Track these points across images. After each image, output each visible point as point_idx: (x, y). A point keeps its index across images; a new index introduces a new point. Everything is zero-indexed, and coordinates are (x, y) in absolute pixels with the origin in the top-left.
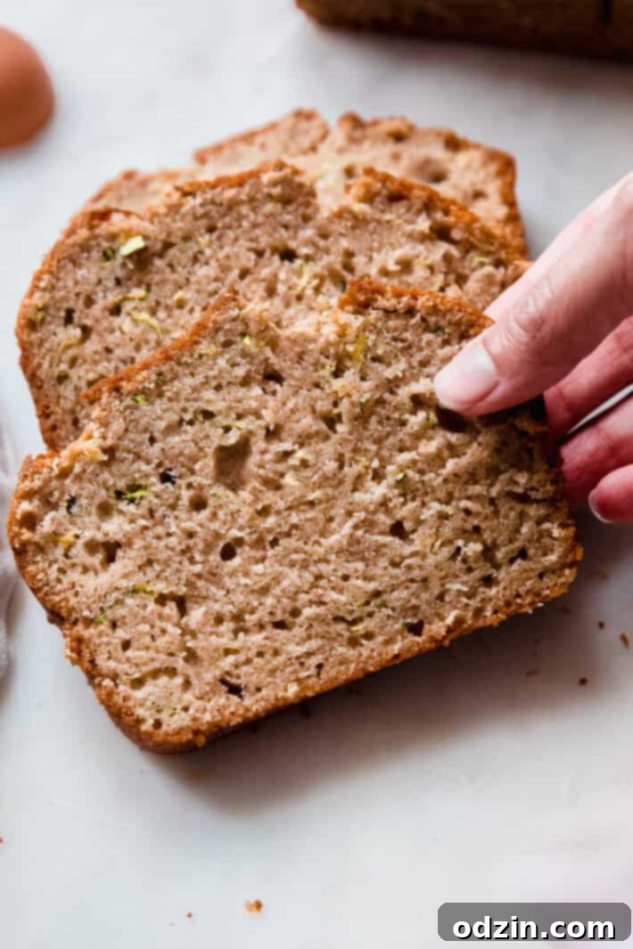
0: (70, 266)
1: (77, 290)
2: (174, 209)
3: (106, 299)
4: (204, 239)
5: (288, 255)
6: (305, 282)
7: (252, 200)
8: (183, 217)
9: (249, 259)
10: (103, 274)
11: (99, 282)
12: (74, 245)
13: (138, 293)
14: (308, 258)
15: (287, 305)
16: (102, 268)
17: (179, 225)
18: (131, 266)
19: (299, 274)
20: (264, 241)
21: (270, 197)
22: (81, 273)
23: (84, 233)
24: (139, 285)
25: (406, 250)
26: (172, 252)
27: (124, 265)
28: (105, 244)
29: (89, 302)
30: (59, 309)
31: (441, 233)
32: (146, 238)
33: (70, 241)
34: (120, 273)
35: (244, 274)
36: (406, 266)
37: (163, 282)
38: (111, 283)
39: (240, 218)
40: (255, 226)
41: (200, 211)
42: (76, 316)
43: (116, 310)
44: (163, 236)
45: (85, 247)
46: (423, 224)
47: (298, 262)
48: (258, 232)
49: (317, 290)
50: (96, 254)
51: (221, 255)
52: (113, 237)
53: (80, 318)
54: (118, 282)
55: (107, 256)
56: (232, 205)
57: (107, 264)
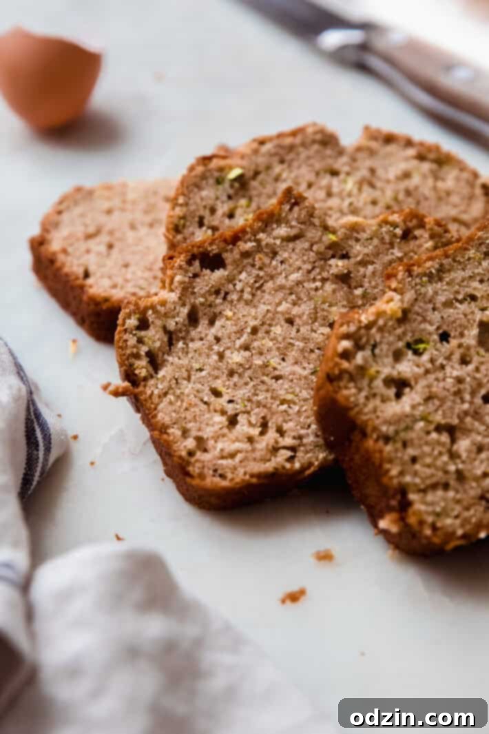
0: (196, 190)
1: (204, 203)
2: (256, 152)
3: (223, 209)
4: (277, 169)
5: (334, 173)
6: (350, 185)
7: (303, 145)
8: (264, 155)
9: (311, 177)
10: (219, 193)
11: (217, 198)
12: (196, 176)
13: (243, 202)
14: (348, 174)
15: (343, 199)
16: (217, 190)
17: (261, 160)
18: (237, 185)
19: (345, 181)
20: (318, 166)
21: (314, 142)
22: (204, 193)
23: (200, 169)
24: (244, 196)
25: (403, 166)
26: (261, 177)
27: (232, 186)
28: (216, 174)
29: (213, 211)
30: (193, 217)
31: (421, 157)
32: (242, 167)
33: (193, 173)
34: (231, 192)
35: (310, 186)
36: (407, 175)
37: (259, 195)
38: (224, 198)
39: (298, 154)
40: (309, 158)
41: (273, 151)
42: (206, 222)
43: (231, 215)
44: (253, 167)
45: (203, 177)
46: (411, 152)
47: (342, 176)
48: (312, 161)
49: (360, 190)
50: (211, 181)
51: (293, 175)
52: (221, 169)
53: (209, 222)
54: (230, 197)
55: (219, 181)
56: (291, 148)
57: (220, 187)
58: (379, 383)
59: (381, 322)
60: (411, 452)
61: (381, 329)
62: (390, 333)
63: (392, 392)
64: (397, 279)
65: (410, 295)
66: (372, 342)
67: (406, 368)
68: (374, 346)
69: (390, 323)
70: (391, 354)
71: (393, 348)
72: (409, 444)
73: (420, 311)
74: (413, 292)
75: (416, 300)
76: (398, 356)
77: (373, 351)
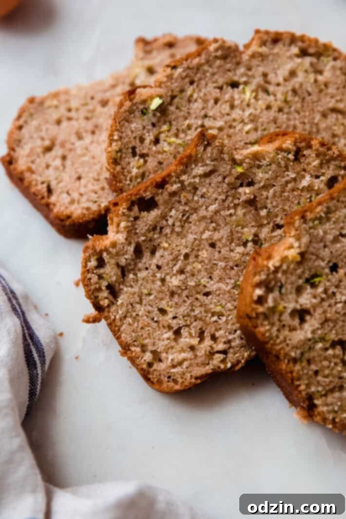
0: (126, 124)
1: (134, 135)
2: (170, 77)
3: (149, 137)
4: (189, 90)
5: (234, 85)
6: (248, 95)
7: (208, 62)
8: (176, 80)
9: (216, 93)
10: (145, 124)
11: (144, 128)
12: (126, 111)
13: (165, 127)
14: (246, 83)
15: (243, 110)
16: (143, 120)
17: (175, 85)
18: (158, 114)
19: (244, 92)
20: (221, 81)
21: (216, 57)
22: (133, 126)
23: (128, 104)
24: (165, 123)
25: (289, 66)
26: (176, 100)
27: (154, 115)
28: (141, 107)
29: (142, 140)
30: (127, 149)
31: (304, 53)
32: (161, 97)
33: (122, 110)
34: (154, 120)
35: (216, 101)
36: (293, 74)
37: (176, 119)
38: (150, 127)
39: (205, 72)
40: (213, 74)
41: (184, 74)
42: (137, 150)
43: (157, 141)
44: (169, 94)
45: (131, 111)
46: (295, 50)
47: (241, 87)
48: (216, 77)
49: (256, 98)
50: (138, 114)
51: (202, 94)
52: (144, 102)
53: (140, 151)
54: (154, 125)
55: (144, 112)
56: (198, 67)
57: (145, 117)
58: (286, 317)
59: (285, 267)
60: (314, 367)
61: (285, 272)
62: (292, 274)
63: (296, 322)
64: (294, 227)
65: (305, 240)
66: (279, 284)
67: (306, 300)
68: (281, 287)
69: (292, 266)
70: (294, 291)
71: (295, 286)
72: (312, 361)
73: (314, 251)
74: (308, 236)
75: (311, 242)
76: (299, 290)
77: (280, 291)
